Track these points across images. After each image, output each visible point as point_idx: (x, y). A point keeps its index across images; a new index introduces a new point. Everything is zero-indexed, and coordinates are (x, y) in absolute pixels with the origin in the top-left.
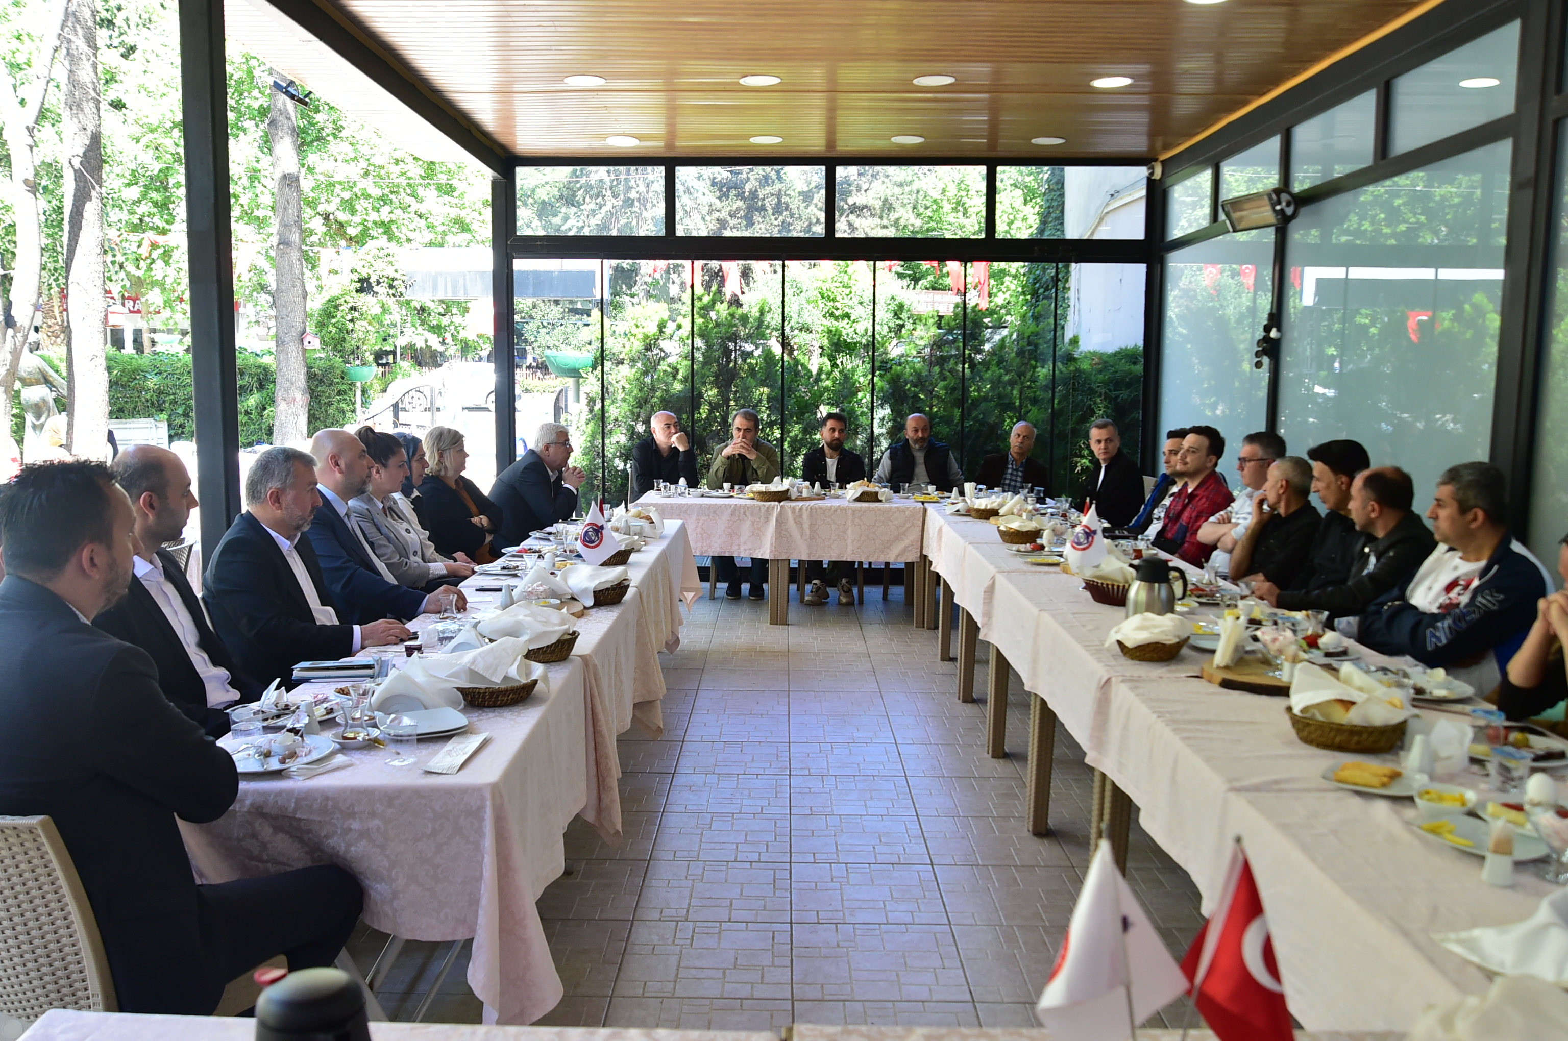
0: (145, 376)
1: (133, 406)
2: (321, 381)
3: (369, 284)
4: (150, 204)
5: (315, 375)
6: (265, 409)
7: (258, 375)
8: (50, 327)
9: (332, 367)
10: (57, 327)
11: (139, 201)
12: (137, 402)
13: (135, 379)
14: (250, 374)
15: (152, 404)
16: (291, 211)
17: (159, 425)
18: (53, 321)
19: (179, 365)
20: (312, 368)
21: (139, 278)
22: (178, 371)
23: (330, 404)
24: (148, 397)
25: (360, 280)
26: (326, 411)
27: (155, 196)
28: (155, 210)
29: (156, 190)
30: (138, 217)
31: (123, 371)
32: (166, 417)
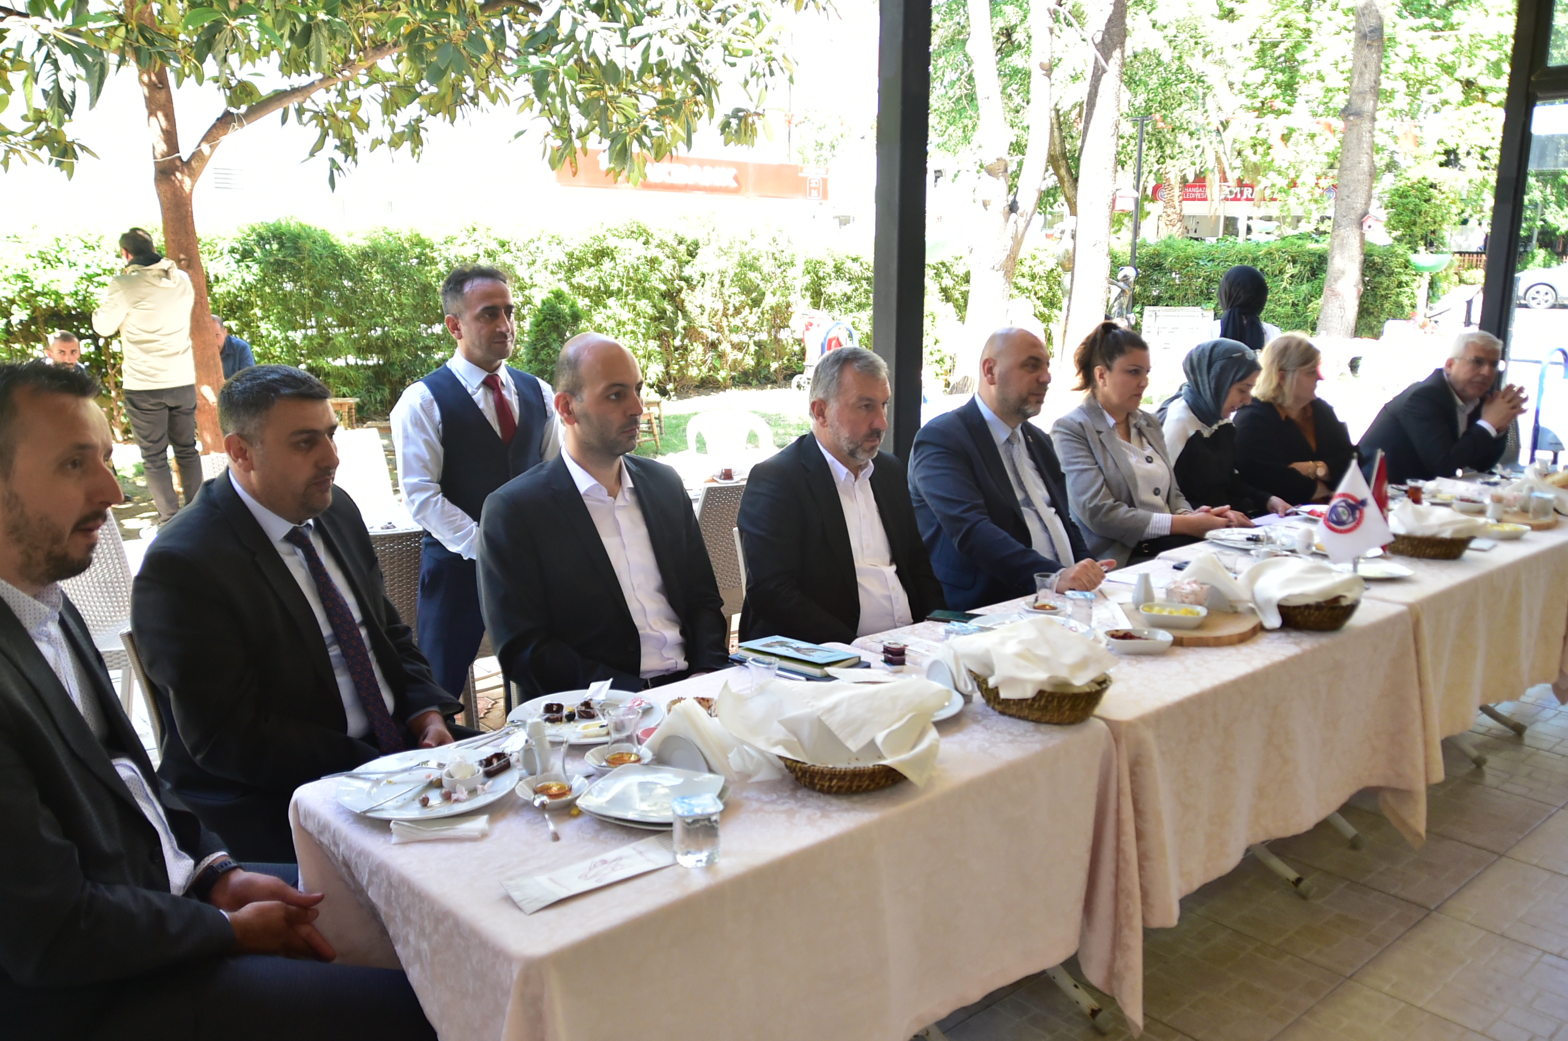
0: (1198, 264)
1: (1183, 294)
2: (1380, 271)
3: (1456, 155)
4: (1274, 86)
5: (1374, 264)
6: (1310, 301)
7: (1312, 263)
8: (1169, 216)
9: (1394, 254)
10: (1175, 216)
11: (1263, 84)
12: (1187, 290)
13: (1188, 266)
14: (1302, 263)
15: (1202, 292)
16: (1367, 76)
17: (1206, 313)
18: (1172, 210)
19: (1233, 252)
20: (1371, 255)
21: (1255, 164)
22: (1230, 259)
23: (1386, 297)
24: (1198, 284)
25: (1447, 153)
26: (1382, 305)
27: (1280, 77)
28: (1279, 91)
29: (1281, 71)
30: (1260, 99)
31: (1177, 258)
32: (1213, 306)
